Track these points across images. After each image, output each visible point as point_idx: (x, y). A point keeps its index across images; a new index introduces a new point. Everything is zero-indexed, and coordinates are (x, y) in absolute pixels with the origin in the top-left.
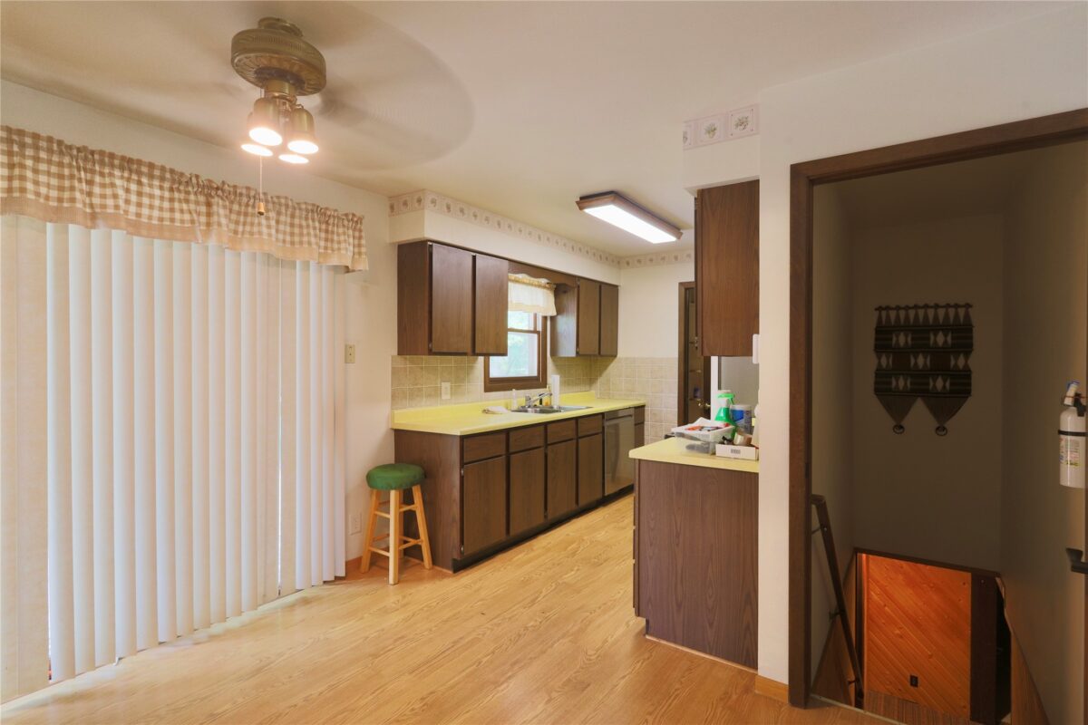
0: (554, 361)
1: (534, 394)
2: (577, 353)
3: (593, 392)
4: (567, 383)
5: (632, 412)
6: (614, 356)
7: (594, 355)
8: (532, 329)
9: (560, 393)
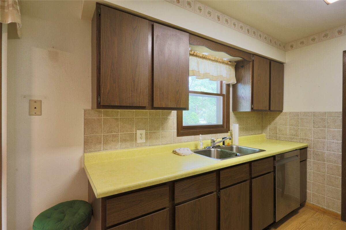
0: (235, 114)
1: (218, 138)
2: (252, 109)
3: (264, 134)
4: (244, 130)
5: (298, 153)
6: (280, 111)
7: (265, 111)
8: (219, 93)
9: (239, 136)
